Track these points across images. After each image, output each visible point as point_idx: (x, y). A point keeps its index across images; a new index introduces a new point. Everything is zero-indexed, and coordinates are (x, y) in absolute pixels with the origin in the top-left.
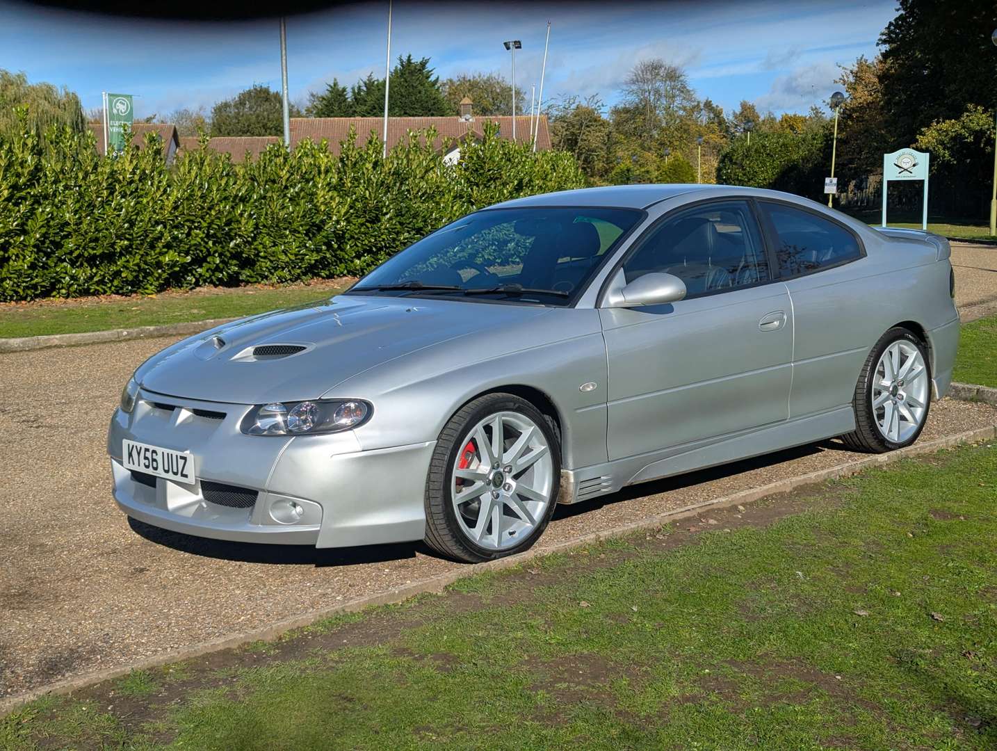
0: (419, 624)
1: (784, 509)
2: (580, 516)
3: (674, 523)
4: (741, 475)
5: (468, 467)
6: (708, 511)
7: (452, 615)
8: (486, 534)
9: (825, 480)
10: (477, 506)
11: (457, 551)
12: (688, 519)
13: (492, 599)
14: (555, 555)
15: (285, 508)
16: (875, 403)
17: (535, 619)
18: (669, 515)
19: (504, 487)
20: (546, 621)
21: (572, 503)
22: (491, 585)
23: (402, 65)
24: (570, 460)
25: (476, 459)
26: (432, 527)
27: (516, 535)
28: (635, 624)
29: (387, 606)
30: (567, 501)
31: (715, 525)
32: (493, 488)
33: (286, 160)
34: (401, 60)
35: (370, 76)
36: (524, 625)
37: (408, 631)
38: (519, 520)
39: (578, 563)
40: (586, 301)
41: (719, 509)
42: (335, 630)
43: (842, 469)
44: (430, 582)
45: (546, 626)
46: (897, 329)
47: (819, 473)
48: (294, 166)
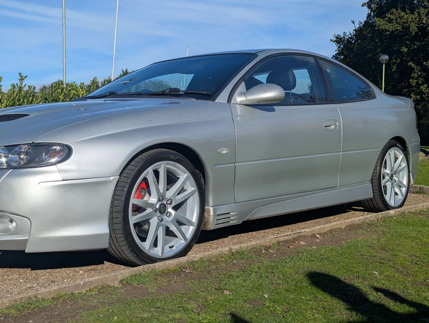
0: (96, 307)
1: (344, 237)
2: (215, 241)
3: (279, 243)
4: (308, 222)
5: (142, 198)
6: (298, 237)
7: (124, 300)
8: (153, 247)
9: (363, 223)
10: (148, 228)
11: (131, 257)
12: (286, 241)
13: (156, 289)
14: (202, 260)
15: (5, 222)
16: (383, 182)
17: (189, 304)
18: (276, 238)
19: (166, 214)
20: (199, 305)
21: (211, 229)
22: (155, 279)
23: (123, 73)
24: (211, 200)
25: (147, 194)
26: (114, 239)
27: (174, 248)
28: (268, 307)
29: (73, 294)
30: (208, 227)
31: (304, 245)
32: (159, 215)
33: (62, 91)
34: (123, 71)
35: (109, 77)
36: (181, 308)
37: (85, 313)
38: (176, 239)
39: (218, 266)
40: (222, 98)
41: (305, 236)
42: (26, 312)
43: (372, 217)
44: (109, 277)
45: (199, 309)
46: (392, 141)
47: (360, 218)
48: (66, 94)
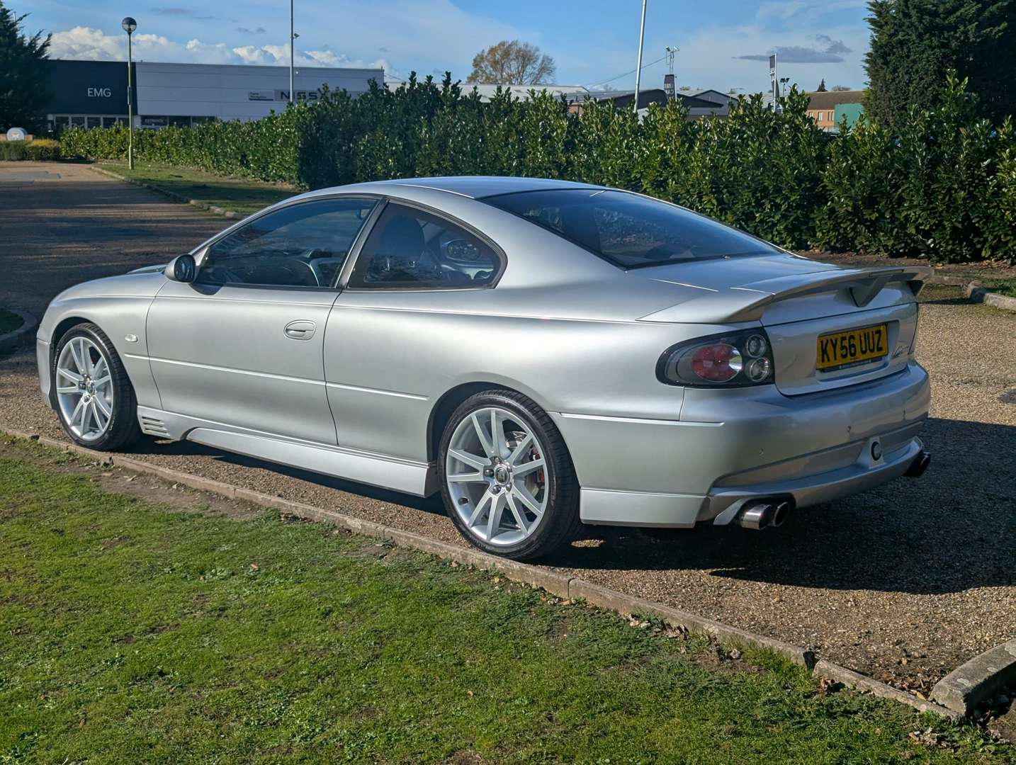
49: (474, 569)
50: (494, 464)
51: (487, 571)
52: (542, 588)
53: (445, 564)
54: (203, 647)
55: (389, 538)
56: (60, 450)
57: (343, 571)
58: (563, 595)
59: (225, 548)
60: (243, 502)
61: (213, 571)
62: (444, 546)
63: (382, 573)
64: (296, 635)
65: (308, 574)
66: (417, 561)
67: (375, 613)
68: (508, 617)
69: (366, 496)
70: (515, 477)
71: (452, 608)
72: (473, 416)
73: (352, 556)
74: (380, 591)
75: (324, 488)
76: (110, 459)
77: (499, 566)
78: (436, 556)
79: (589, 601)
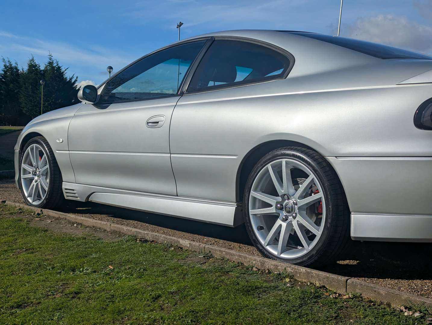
49: (269, 273)
50: (284, 200)
51: (280, 274)
52: (324, 287)
53: (248, 269)
54: (52, 320)
55: (208, 252)
56: (15, 207)
57: (173, 270)
58: (342, 291)
59: (94, 255)
60: (114, 232)
61: (81, 269)
62: (248, 256)
63: (201, 273)
64: (128, 313)
65: (148, 272)
66: (227, 267)
67: (193, 299)
68: (301, 306)
69: (195, 234)
70: (300, 208)
71: (254, 298)
72: (269, 166)
73: (181, 262)
74: (199, 284)
75: (170, 230)
76: (41, 210)
77: (289, 270)
78: (242, 264)
79: (365, 296)
